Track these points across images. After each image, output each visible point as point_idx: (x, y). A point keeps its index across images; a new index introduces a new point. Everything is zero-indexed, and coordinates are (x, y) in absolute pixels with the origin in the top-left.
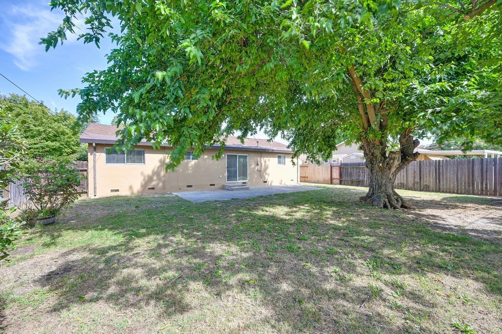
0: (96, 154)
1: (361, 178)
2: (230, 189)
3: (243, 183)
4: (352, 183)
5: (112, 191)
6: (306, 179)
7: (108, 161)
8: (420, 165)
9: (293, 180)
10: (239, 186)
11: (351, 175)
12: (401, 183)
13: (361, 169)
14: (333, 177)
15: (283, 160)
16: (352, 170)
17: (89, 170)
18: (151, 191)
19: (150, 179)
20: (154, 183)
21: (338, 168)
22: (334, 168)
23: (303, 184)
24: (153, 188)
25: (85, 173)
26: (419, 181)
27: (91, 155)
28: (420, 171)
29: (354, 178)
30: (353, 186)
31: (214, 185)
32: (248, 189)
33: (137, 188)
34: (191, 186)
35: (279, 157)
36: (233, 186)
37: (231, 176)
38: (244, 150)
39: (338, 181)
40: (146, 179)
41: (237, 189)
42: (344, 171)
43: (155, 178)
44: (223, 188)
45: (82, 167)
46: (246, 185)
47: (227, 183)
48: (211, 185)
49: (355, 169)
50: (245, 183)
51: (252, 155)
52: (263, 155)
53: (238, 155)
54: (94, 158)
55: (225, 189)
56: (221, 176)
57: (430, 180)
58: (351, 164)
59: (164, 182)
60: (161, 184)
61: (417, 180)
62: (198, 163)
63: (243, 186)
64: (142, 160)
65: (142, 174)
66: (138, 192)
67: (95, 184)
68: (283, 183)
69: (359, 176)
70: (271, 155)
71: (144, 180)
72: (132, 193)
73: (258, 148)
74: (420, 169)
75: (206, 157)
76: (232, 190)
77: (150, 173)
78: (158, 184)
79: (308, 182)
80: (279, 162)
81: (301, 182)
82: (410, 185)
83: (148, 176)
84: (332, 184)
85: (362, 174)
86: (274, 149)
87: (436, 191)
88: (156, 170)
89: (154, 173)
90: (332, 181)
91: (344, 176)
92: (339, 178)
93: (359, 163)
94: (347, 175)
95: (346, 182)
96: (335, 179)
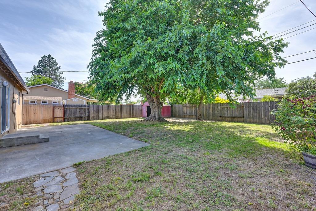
1: (83, 115)
4: (75, 119)
8: (115, 107)
11: (75, 113)
12: (107, 116)
13: (83, 109)
14: (55, 116)
16: (75, 109)
21: (61, 108)
22: (57, 109)
26: (115, 114)
28: (115, 110)
29: (78, 115)
39: (62, 119)
42: (68, 110)
49: (78, 109)
57: (118, 114)
58: (75, 105)
61: (114, 114)
69: (81, 114)
74: (115, 108)
82: (111, 116)
84: (54, 122)
85: (83, 112)
87: (121, 118)
90: (54, 120)
91: (68, 115)
92: (63, 116)
93: (81, 105)
94: (70, 114)
95: (70, 119)
96: (58, 117)
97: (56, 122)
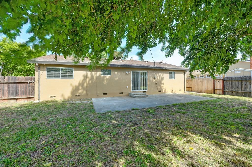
0: (40, 71)
1: (248, 90)
2: (133, 96)
3: (144, 92)
4: (237, 94)
5: (51, 97)
6: (190, 89)
7: (49, 76)
9: (181, 90)
10: (141, 94)
11: (236, 86)
14: (215, 88)
15: (173, 75)
16: (237, 83)
17: (35, 83)
18: (77, 97)
19: (77, 89)
20: (80, 91)
21: (221, 81)
22: (217, 81)
23: (189, 93)
24: (79, 95)
25: (33, 84)
27: (37, 72)
29: (240, 89)
30: (239, 96)
31: (122, 93)
32: (147, 97)
33: (68, 94)
34: (106, 94)
35: (170, 73)
36: (136, 95)
37: (135, 87)
38: (144, 68)
39: (221, 92)
40: (74, 88)
41: (139, 97)
42: (228, 83)
43: (80, 88)
44: (129, 95)
45: (31, 80)
46: (145, 94)
47: (132, 92)
48: (120, 93)
49: (240, 82)
50: (145, 92)
51: (150, 71)
52: (158, 71)
53: (140, 71)
54: (39, 74)
55: (130, 96)
56: (127, 87)
58: (236, 77)
59: (87, 91)
60: (85, 92)
62: (111, 77)
63: (143, 94)
64: (71, 76)
65: (71, 85)
66: (69, 98)
67: (39, 92)
68: (173, 92)
69: (246, 88)
70: (164, 72)
71: (73, 89)
72: (64, 98)
73: (155, 66)
75: (116, 73)
76: (135, 97)
77: (77, 84)
78: (83, 92)
79: (191, 91)
80: (170, 77)
81: (187, 91)
83: (76, 86)
84: (214, 94)
85: (249, 86)
86: (166, 67)
88: (81, 82)
89: (80, 84)
90: (214, 91)
91: (228, 88)
92: (222, 89)
93: (245, 77)
94: (231, 87)
95: (230, 92)
96: (218, 90)
97: (216, 94)
